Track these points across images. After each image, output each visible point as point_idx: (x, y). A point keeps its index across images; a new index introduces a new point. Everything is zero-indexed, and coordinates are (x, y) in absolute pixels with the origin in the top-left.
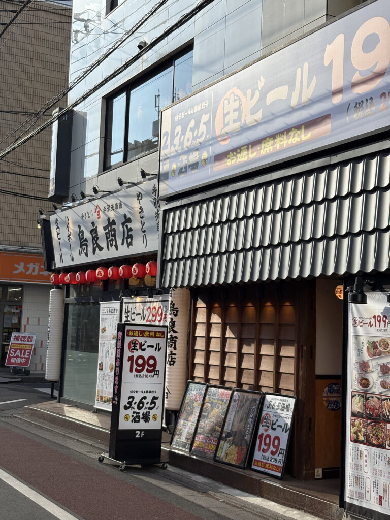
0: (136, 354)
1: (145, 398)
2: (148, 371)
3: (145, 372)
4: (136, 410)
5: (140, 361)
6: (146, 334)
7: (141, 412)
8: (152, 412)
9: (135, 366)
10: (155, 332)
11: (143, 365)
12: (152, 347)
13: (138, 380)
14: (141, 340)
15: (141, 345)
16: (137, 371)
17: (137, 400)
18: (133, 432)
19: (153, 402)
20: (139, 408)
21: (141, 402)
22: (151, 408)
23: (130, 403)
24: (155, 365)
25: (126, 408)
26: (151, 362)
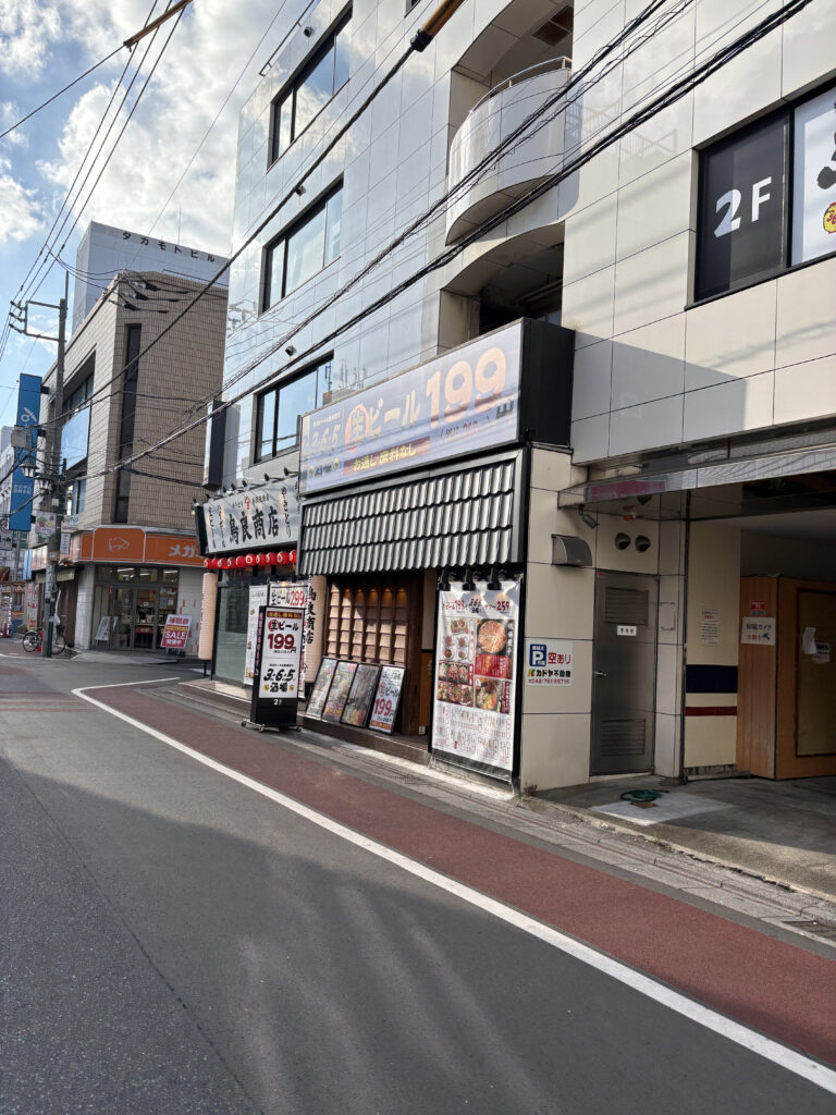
0: (275, 633)
1: (283, 671)
2: (286, 647)
3: (283, 648)
4: (275, 681)
5: (279, 639)
6: (285, 615)
7: (280, 682)
8: (289, 683)
9: (274, 643)
10: (293, 614)
11: (281, 642)
12: (290, 626)
13: (277, 655)
14: (280, 620)
15: (280, 625)
16: (276, 647)
17: (276, 672)
18: (272, 700)
19: (290, 674)
20: (278, 679)
21: (279, 674)
22: (288, 680)
23: (269, 675)
24: (292, 642)
25: (266, 679)
26: (289, 639)
